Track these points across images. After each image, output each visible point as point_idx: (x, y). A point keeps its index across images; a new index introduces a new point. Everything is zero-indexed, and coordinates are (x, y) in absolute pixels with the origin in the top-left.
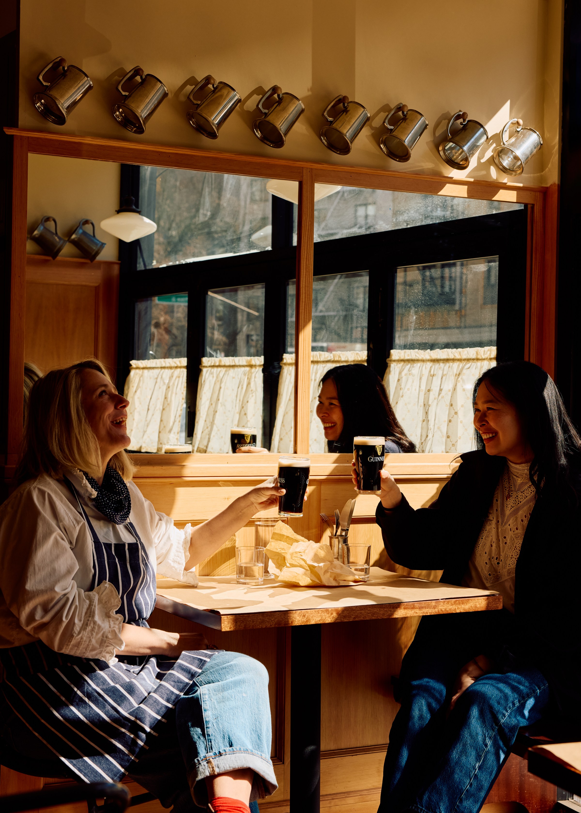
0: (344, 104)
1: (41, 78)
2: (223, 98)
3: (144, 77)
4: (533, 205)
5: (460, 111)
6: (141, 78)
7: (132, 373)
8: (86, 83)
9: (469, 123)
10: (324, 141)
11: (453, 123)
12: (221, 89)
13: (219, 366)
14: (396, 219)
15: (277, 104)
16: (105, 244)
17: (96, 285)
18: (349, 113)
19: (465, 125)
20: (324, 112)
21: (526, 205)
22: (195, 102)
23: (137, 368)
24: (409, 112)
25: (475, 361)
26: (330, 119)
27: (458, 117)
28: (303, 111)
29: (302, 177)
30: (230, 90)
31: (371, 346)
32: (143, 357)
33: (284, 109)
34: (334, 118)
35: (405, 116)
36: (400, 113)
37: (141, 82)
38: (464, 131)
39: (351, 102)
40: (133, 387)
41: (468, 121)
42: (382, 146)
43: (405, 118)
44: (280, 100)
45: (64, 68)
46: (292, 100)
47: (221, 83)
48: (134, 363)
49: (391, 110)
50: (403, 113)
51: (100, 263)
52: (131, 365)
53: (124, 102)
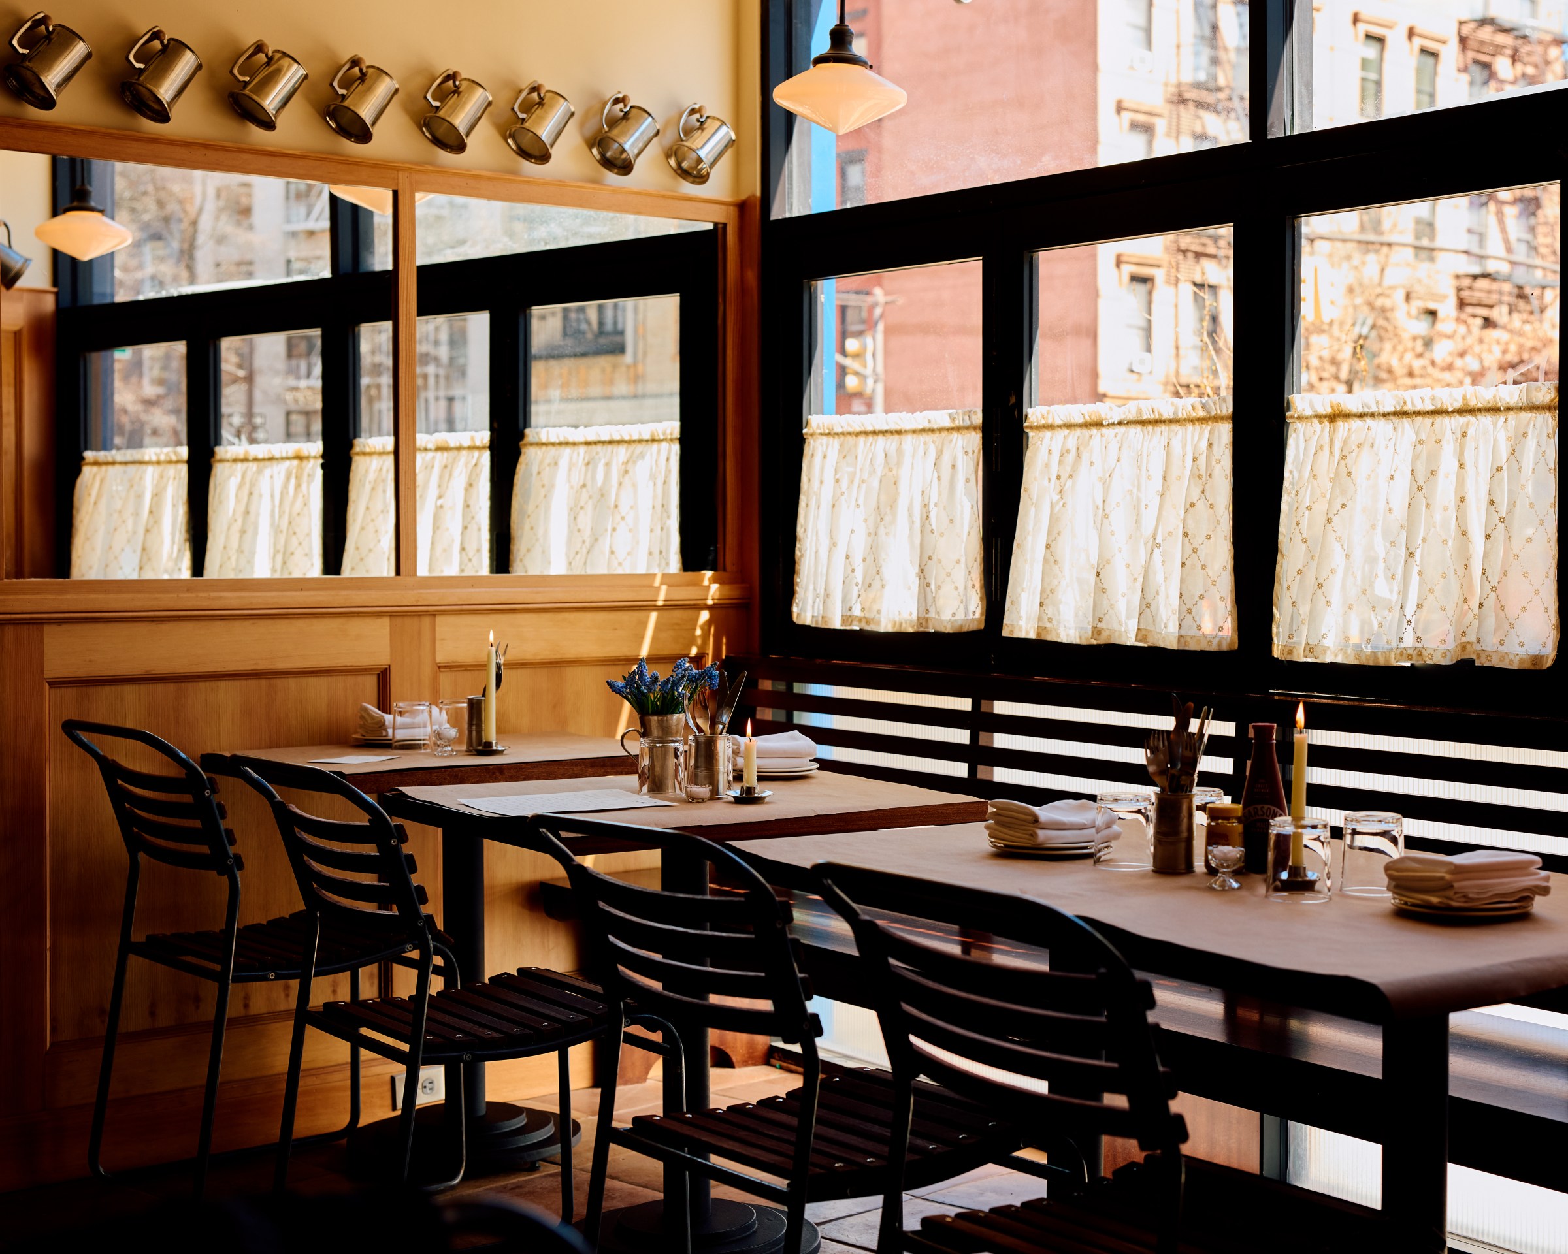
0: (454, 83)
1: (15, 42)
2: (282, 73)
3: (166, 42)
4: (725, 225)
5: (619, 92)
6: (162, 43)
7: (87, 471)
8: (79, 50)
9: (632, 109)
10: (427, 134)
11: (610, 110)
12: (279, 59)
13: (245, 460)
14: (529, 235)
15: (359, 81)
16: (31, 260)
17: (16, 328)
18: (462, 95)
19: (626, 112)
20: (427, 93)
21: (716, 224)
22: (242, 79)
23: (96, 463)
24: (548, 95)
25: (649, 443)
26: (436, 104)
27: (617, 101)
28: (397, 91)
29: (398, 184)
30: (292, 62)
31: (495, 425)
32: (106, 446)
33: (370, 89)
34: (441, 101)
35: (541, 99)
36: (535, 95)
37: (161, 50)
38: (625, 121)
39: (465, 79)
40: (89, 495)
41: (631, 107)
42: (510, 141)
43: (541, 103)
44: (363, 77)
45: (47, 29)
46: (378, 77)
47: (277, 51)
48: (89, 455)
49: (521, 91)
50: (539, 95)
51: (22, 290)
52: (83, 459)
53: (139, 77)
